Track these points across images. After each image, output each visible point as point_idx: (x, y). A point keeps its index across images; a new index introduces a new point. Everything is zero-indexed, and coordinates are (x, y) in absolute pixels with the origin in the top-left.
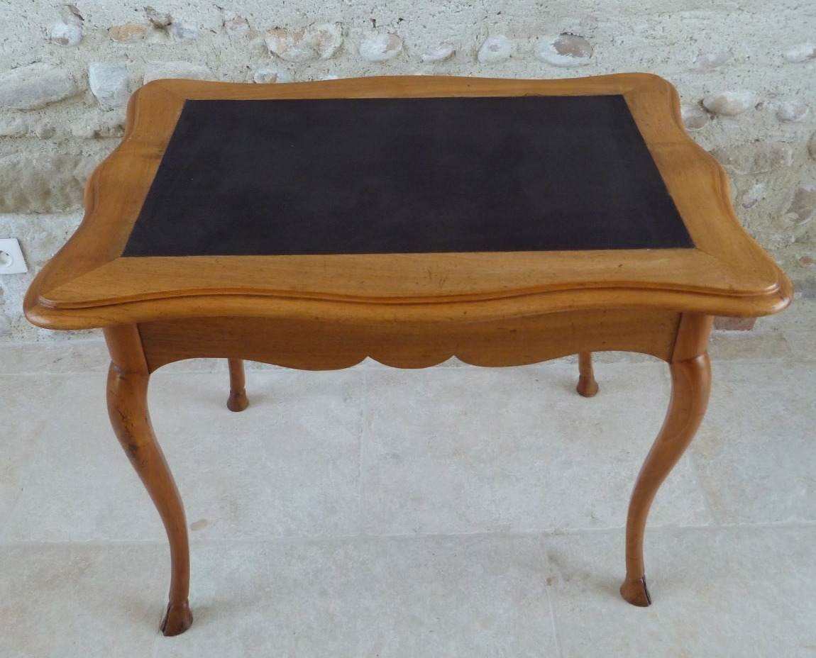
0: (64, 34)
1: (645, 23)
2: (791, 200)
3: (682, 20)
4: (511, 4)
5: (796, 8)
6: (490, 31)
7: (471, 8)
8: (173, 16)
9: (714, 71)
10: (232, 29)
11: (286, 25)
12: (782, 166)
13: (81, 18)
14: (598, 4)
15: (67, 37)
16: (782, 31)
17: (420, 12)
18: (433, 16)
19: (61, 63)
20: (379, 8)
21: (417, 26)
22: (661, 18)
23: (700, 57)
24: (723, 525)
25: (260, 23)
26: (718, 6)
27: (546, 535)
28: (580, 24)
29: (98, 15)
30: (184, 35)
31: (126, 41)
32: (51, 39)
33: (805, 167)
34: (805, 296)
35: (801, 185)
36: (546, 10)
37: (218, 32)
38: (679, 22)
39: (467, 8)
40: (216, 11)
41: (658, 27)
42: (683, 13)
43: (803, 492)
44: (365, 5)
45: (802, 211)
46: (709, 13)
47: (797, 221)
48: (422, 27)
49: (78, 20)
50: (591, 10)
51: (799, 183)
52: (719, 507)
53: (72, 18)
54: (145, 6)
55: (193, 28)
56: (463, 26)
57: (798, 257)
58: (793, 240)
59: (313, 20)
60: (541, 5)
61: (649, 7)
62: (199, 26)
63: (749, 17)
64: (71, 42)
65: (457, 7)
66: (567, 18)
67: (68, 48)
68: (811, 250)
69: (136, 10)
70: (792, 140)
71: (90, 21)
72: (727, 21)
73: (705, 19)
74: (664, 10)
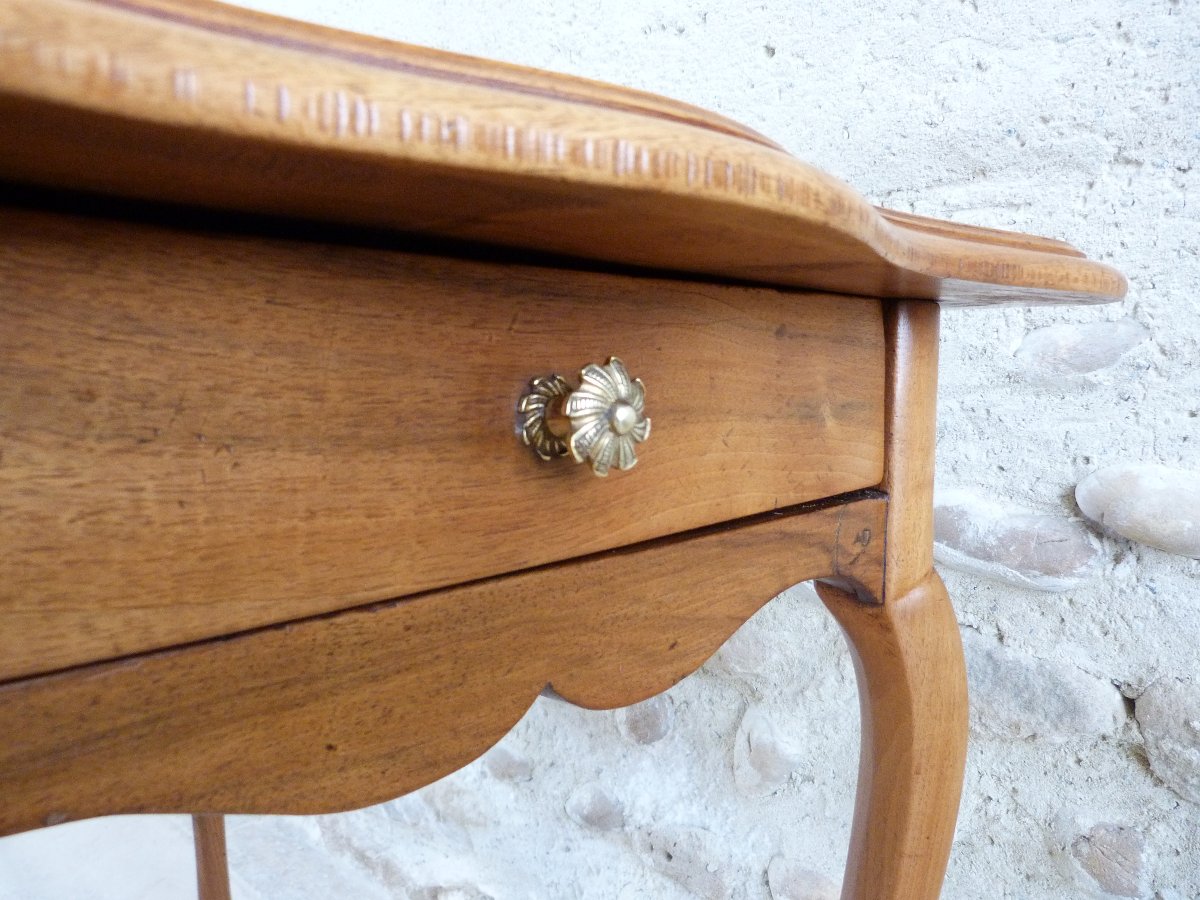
9: (1091, 387)
23: (1033, 335)
26: (1042, 154)
63: (1167, 184)
72: (1090, 206)
73: (1018, 207)
74: (891, 187)
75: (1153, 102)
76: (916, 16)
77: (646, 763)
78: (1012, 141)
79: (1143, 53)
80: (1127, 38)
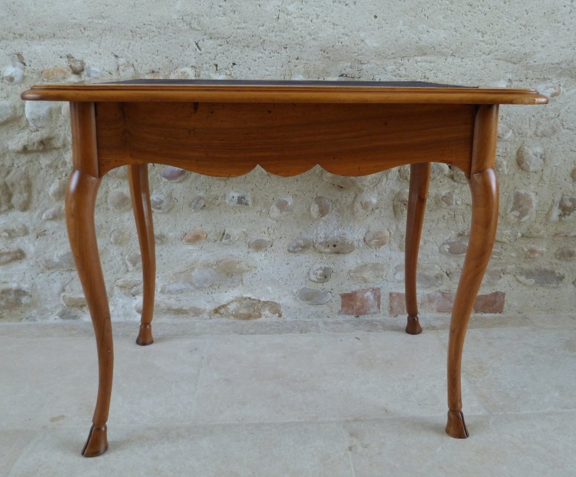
0: (12, 74)
1: (393, 65)
2: (512, 201)
3: (416, 63)
4: (305, 51)
5: (489, 54)
6: (292, 72)
7: (279, 54)
8: (85, 62)
10: (123, 71)
11: (159, 69)
12: (501, 173)
13: (25, 64)
14: (361, 50)
15: (13, 75)
16: (483, 71)
17: (246, 58)
18: (255, 61)
19: (8, 96)
20: (219, 55)
21: (244, 69)
22: (402, 61)
24: (494, 413)
25: (142, 68)
26: (438, 52)
27: (347, 421)
28: (351, 67)
29: (35, 61)
30: (91, 74)
31: (52, 79)
32: (3, 79)
33: (517, 175)
34: (536, 282)
35: (517, 189)
36: (327, 55)
37: (114, 74)
38: (415, 65)
39: (276, 54)
40: (113, 58)
41: (402, 68)
42: (416, 58)
43: (557, 394)
44: (210, 53)
45: (521, 209)
46: (433, 58)
47: (520, 217)
48: (247, 69)
49: (22, 65)
50: (356, 54)
51: (515, 188)
52: (490, 403)
53: (19, 64)
54: (68, 54)
55: (97, 70)
56: (274, 68)
57: (526, 250)
58: (520, 235)
59: (177, 65)
60: (324, 52)
61: (394, 52)
62: (102, 69)
63: (460, 61)
64: (16, 79)
65: (270, 53)
66: (342, 62)
67: (13, 85)
68: (534, 243)
69: (61, 57)
70: (505, 155)
71: (30, 66)
72: (446, 64)
73: (431, 63)
74: (404, 55)
75: (459, 44)
76: (414, 17)
77: (322, 223)
78: (433, 49)
79: (459, 35)
80: (456, 31)
